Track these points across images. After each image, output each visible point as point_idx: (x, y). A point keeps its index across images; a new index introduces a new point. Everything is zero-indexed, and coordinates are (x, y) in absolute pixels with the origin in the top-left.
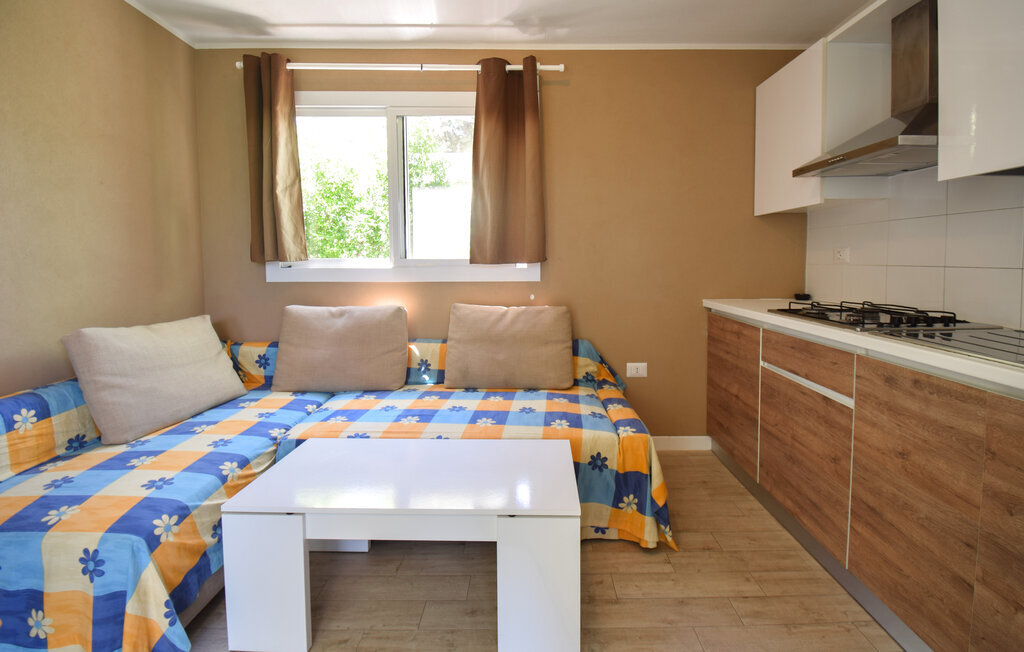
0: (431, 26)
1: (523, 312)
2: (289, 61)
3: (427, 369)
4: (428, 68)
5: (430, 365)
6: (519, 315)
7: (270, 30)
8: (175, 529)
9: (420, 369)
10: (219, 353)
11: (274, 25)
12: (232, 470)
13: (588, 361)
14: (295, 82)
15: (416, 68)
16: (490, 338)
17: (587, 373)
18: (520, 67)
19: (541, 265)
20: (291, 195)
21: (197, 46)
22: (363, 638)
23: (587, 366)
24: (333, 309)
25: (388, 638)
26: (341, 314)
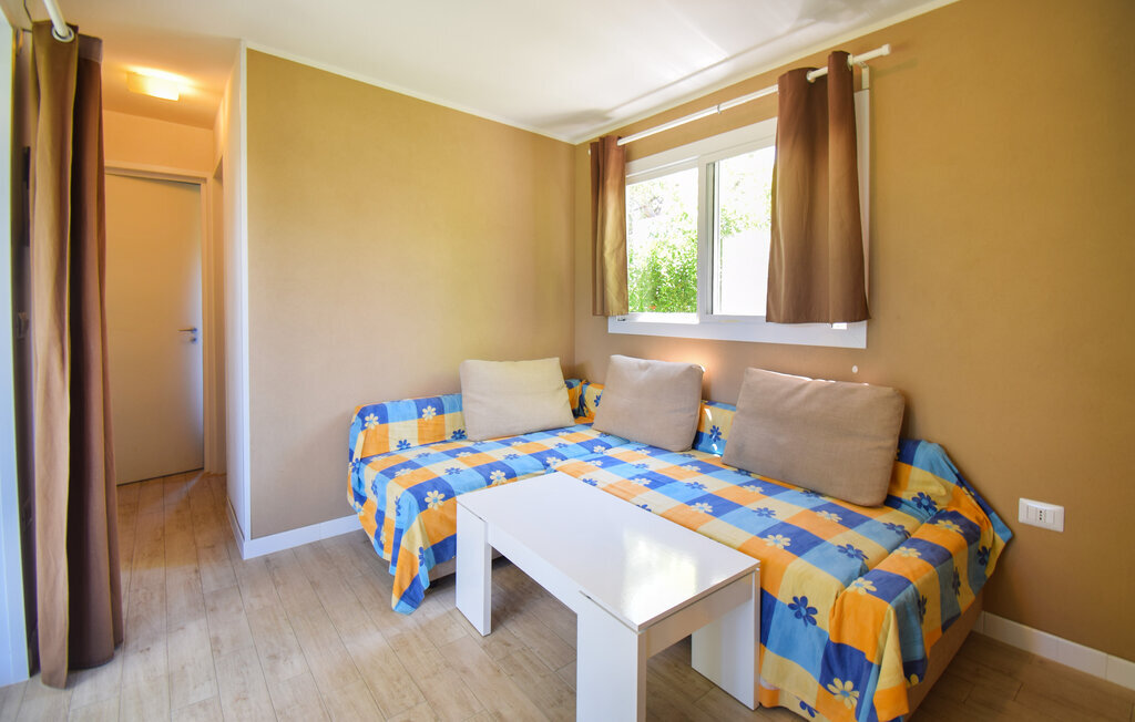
0: (726, 60)
1: (827, 388)
2: (620, 138)
3: (717, 439)
4: (725, 106)
5: (720, 434)
6: (819, 391)
7: (610, 115)
8: (441, 503)
9: (711, 436)
10: (559, 389)
11: (611, 110)
12: (499, 478)
13: (928, 476)
14: (627, 155)
15: (713, 111)
16: (775, 413)
17: (921, 494)
18: (824, 71)
19: (868, 325)
20: (617, 257)
21: (577, 143)
22: (519, 651)
23: (929, 483)
24: (642, 361)
25: (531, 663)
26: (646, 367)
